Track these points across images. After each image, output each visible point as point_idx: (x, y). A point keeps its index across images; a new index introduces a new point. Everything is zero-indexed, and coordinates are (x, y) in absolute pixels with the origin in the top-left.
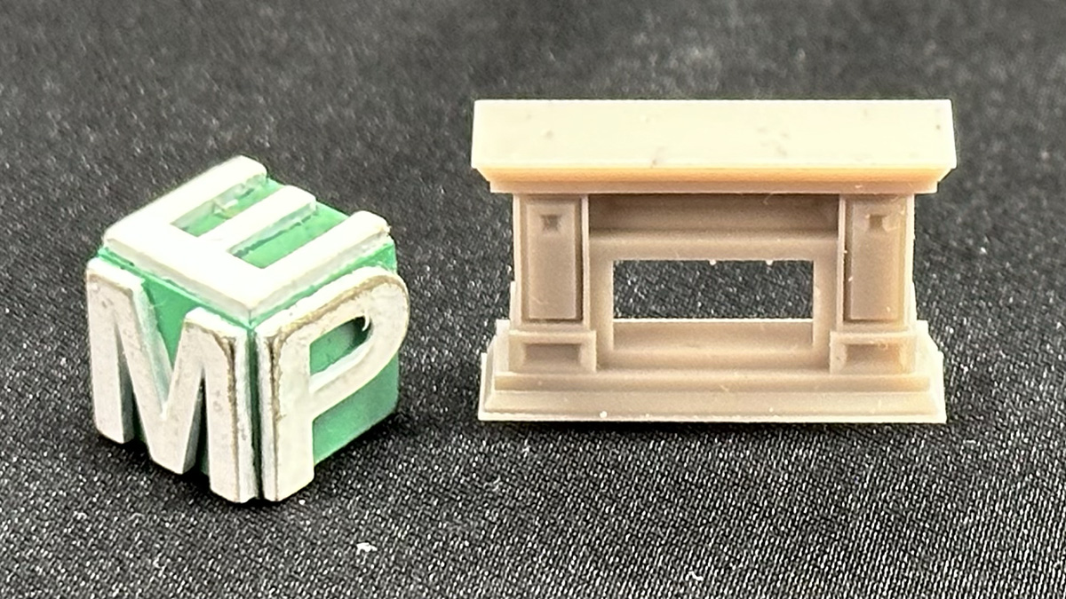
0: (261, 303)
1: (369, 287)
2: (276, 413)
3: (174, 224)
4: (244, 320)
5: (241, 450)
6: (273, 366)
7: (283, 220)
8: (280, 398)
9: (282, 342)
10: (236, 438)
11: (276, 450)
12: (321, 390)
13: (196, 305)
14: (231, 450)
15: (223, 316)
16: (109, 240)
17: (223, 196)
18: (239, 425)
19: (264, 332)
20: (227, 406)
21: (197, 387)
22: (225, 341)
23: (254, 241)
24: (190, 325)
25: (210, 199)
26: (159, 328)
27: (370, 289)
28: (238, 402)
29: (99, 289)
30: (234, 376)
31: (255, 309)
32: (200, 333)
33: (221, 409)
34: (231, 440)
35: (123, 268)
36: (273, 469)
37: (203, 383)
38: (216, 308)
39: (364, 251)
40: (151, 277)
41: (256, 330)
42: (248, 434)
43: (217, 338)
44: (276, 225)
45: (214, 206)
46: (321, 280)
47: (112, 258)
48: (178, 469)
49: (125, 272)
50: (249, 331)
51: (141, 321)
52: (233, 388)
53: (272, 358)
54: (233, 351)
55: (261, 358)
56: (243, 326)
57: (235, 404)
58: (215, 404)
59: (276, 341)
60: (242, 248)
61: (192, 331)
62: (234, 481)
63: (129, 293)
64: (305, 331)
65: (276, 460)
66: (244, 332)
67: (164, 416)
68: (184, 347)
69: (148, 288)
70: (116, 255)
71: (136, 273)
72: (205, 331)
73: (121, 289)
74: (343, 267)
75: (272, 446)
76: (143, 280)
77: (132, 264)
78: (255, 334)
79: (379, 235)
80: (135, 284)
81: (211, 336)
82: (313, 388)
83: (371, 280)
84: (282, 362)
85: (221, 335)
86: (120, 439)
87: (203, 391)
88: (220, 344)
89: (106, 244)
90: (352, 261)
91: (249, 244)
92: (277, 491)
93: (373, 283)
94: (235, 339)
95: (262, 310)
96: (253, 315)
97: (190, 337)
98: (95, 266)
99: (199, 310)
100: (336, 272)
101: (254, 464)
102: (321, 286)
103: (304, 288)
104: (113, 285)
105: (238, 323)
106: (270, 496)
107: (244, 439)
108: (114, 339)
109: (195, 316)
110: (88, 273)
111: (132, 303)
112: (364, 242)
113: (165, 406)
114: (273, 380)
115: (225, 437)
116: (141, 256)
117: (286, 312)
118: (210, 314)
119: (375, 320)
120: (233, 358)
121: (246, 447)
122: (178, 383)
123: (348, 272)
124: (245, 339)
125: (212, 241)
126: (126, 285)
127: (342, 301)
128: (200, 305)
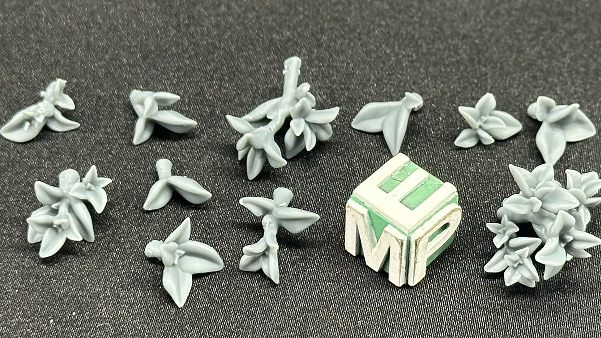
0: (413, 227)
1: (449, 214)
2: (415, 262)
3: (377, 186)
4: (407, 232)
6: (416, 248)
7: (418, 184)
8: (417, 257)
9: (419, 241)
10: (400, 269)
11: (414, 272)
12: (431, 249)
13: (387, 224)
14: (398, 272)
15: (399, 230)
16: (355, 194)
17: (395, 172)
18: (402, 265)
19: (414, 238)
20: (398, 260)
21: (387, 250)
22: (400, 241)
23: (407, 194)
24: (386, 232)
26: (372, 225)
27: (450, 214)
29: (351, 210)
30: (402, 251)
31: (410, 229)
32: (390, 236)
33: (395, 259)
35: (360, 204)
36: (413, 277)
37: (389, 249)
38: (396, 226)
40: (371, 210)
41: (411, 236)
42: (405, 266)
43: (397, 239)
44: (415, 187)
46: (433, 213)
47: (356, 200)
48: (377, 271)
49: (361, 206)
50: (408, 237)
51: (366, 222)
52: (401, 255)
53: (416, 245)
54: (402, 244)
55: (411, 245)
56: (406, 234)
57: (401, 259)
58: (393, 257)
60: (403, 198)
61: (387, 234)
62: (398, 280)
63: (363, 215)
64: (426, 236)
65: (414, 274)
67: (373, 254)
68: (383, 238)
69: (369, 213)
70: (357, 198)
71: (365, 207)
72: (392, 235)
73: (359, 213)
74: (441, 207)
75: (413, 271)
76: (368, 210)
77: (363, 203)
78: (410, 238)
79: (453, 193)
80: (365, 211)
81: (395, 239)
82: (428, 249)
83: (450, 211)
84: (420, 247)
86: (354, 255)
87: (389, 251)
88: (398, 241)
90: (443, 204)
91: (406, 196)
92: (413, 283)
94: (403, 240)
95: (412, 230)
96: (410, 231)
97: (386, 236)
98: (350, 202)
99: (389, 225)
100: (438, 209)
101: (405, 274)
102: (433, 215)
103: (428, 217)
104: (356, 211)
105: (404, 233)
106: (411, 284)
107: (403, 268)
108: (355, 226)
109: (388, 228)
110: (347, 205)
111: (364, 218)
112: (448, 197)
113: (373, 251)
114: (415, 253)
115: (396, 267)
116: (367, 201)
117: (421, 228)
118: (394, 228)
119: (450, 223)
120: (402, 246)
121: (403, 271)
122: (379, 246)
123: (443, 208)
124: (406, 239)
125: (393, 196)
126: (362, 213)
127: (440, 221)
128: (389, 224)
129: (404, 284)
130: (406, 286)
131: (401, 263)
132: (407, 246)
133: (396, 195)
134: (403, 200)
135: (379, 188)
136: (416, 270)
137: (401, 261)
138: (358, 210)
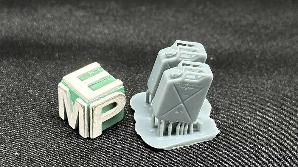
0: (92, 99)
1: (116, 97)
2: (93, 122)
3: (78, 77)
5: (85, 128)
6: (93, 113)
7: (101, 79)
8: (94, 119)
9: (95, 108)
12: (104, 117)
13: (78, 97)
14: (83, 127)
15: (84, 101)
17: (90, 71)
18: (85, 123)
19: (91, 105)
20: (83, 119)
21: (77, 114)
22: (83, 106)
23: (94, 83)
24: (76, 101)
25: (87, 72)
28: (85, 118)
29: (60, 89)
30: (84, 114)
31: (90, 100)
33: (81, 119)
34: (83, 126)
35: (66, 86)
36: (92, 133)
37: (79, 113)
38: (82, 99)
39: (117, 88)
40: (71, 89)
41: (90, 105)
42: (87, 124)
44: (100, 80)
45: (88, 73)
46: (106, 94)
47: (64, 83)
48: (74, 128)
51: (68, 97)
53: (92, 111)
54: (84, 109)
55: (90, 111)
56: (87, 103)
57: (84, 119)
59: (94, 108)
60: (91, 85)
61: (77, 103)
62: (84, 133)
63: (66, 92)
64: (100, 106)
65: (93, 131)
66: (87, 105)
67: (71, 117)
68: (75, 105)
69: (70, 91)
70: (64, 82)
71: (68, 87)
72: (79, 103)
74: (112, 92)
75: (92, 128)
76: (69, 89)
79: (121, 85)
80: (67, 89)
81: (80, 105)
82: (102, 117)
83: (117, 95)
84: (95, 112)
85: (82, 105)
86: (64, 119)
87: (79, 114)
88: (82, 107)
89: (63, 80)
90: (114, 91)
91: (93, 84)
92: (93, 136)
93: (118, 96)
94: (85, 106)
95: (91, 101)
96: (90, 101)
98: (60, 84)
100: (110, 93)
101: (88, 131)
102: (106, 96)
103: (102, 96)
106: (91, 137)
107: (86, 125)
108: (63, 100)
109: (78, 100)
110: (58, 86)
111: (66, 94)
112: (117, 87)
113: (72, 115)
114: (92, 115)
116: (69, 84)
117: (97, 101)
118: (81, 99)
119: (118, 103)
120: (84, 110)
121: (86, 127)
122: (74, 112)
123: (113, 93)
124: (87, 106)
125: (85, 82)
126: (65, 90)
127: (110, 99)
128: (80, 97)
129: (88, 137)
130: (89, 138)
131: (84, 122)
132: (88, 111)
133: (87, 82)
134: (90, 86)
135: (79, 79)
136: (94, 128)
137: (84, 120)
138: (63, 88)
